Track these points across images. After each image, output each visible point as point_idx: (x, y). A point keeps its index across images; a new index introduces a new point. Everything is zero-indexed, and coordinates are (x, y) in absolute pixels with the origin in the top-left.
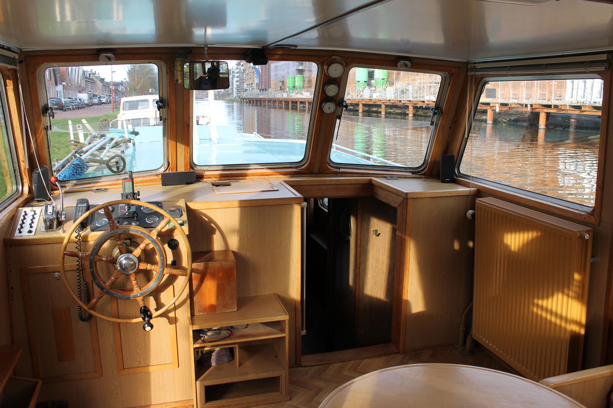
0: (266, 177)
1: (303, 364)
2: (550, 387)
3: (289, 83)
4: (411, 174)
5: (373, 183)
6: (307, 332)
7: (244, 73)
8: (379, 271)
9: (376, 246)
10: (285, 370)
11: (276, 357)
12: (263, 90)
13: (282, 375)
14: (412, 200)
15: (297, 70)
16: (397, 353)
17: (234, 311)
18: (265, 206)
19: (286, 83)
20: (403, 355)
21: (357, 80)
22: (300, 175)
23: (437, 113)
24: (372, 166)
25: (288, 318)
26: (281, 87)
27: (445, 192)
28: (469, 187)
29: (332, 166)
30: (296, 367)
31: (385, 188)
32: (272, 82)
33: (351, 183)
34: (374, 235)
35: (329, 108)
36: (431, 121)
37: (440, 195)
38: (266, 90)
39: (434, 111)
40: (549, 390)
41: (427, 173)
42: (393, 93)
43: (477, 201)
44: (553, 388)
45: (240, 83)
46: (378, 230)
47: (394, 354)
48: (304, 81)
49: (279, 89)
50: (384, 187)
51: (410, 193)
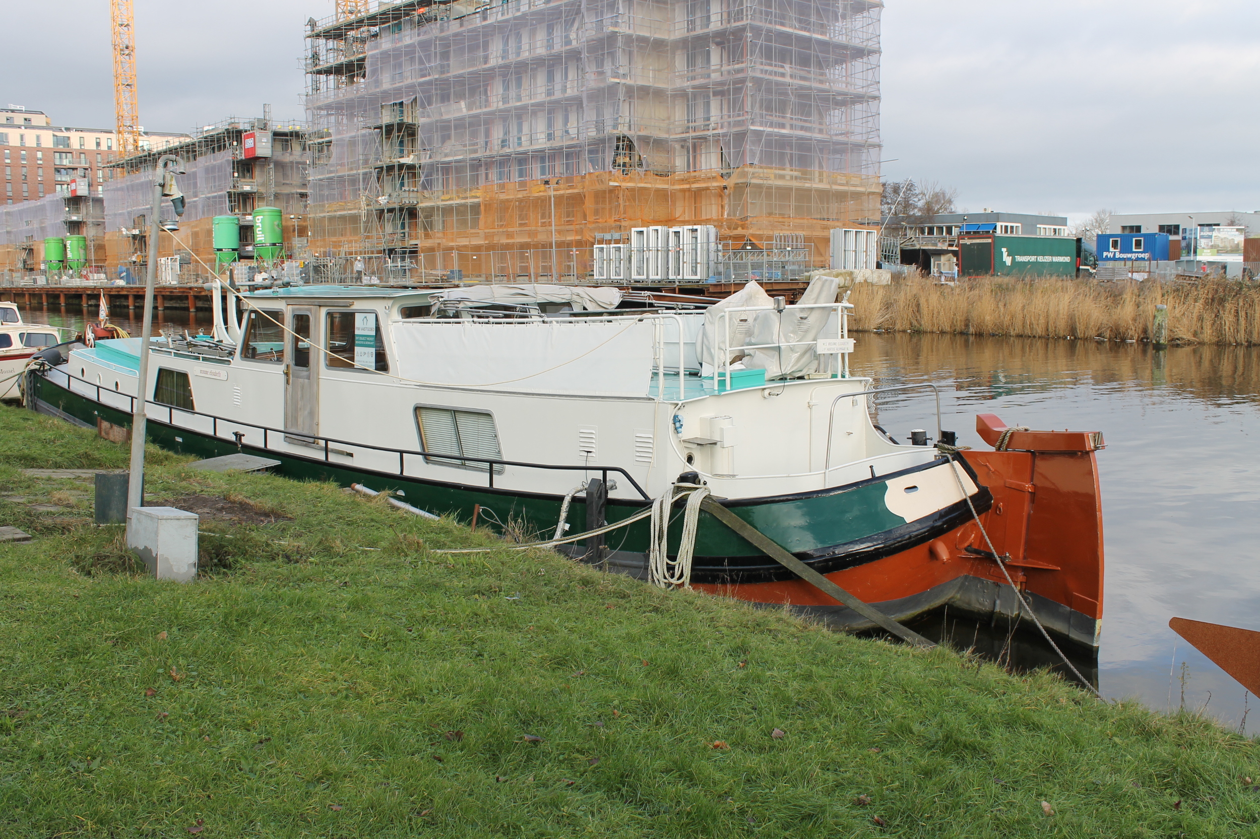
3: (49, 251)
15: (66, 223)
19: (39, 253)
21: (216, 245)
26: (25, 262)
42: (296, 272)
48: (86, 248)
49: (20, 265)
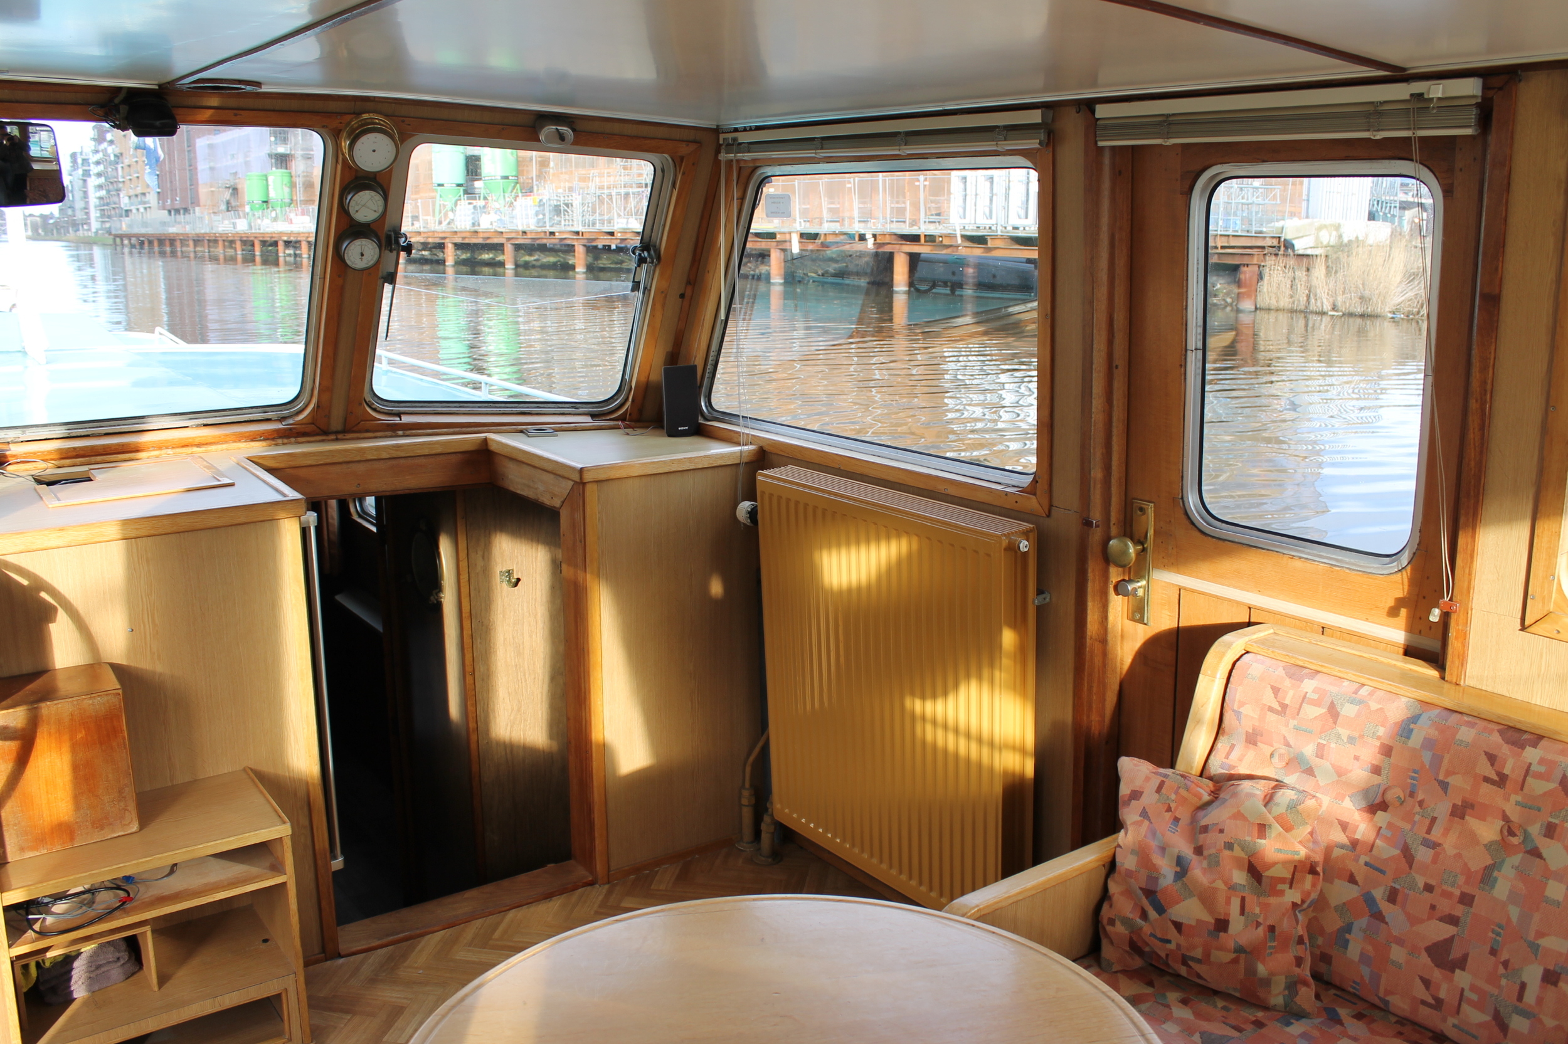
0: (195, 449)
1: (343, 948)
2: (969, 918)
3: (252, 192)
4: (588, 419)
5: (493, 447)
6: (346, 861)
7: (117, 163)
8: (525, 675)
9: (512, 613)
10: (293, 975)
11: (265, 941)
12: (177, 211)
13: (286, 990)
14: (595, 486)
15: (270, 156)
16: (592, 884)
17: (129, 832)
18: (197, 530)
19: (243, 192)
20: (607, 886)
21: (436, 180)
22: (293, 440)
23: (646, 259)
24: (486, 405)
25: (290, 832)
26: (228, 203)
27: (680, 461)
28: (738, 444)
29: (378, 409)
30: (327, 960)
31: (523, 460)
32: (203, 191)
33: (434, 452)
34: (505, 585)
35: (362, 255)
36: (634, 281)
37: (667, 470)
38: (186, 210)
39: (640, 255)
40: (968, 924)
41: (630, 414)
42: (532, 212)
43: (759, 478)
44: (977, 919)
45: (108, 191)
46: (513, 570)
47: (583, 887)
48: (293, 185)
49: (223, 207)
50: (520, 457)
51: (589, 469)
